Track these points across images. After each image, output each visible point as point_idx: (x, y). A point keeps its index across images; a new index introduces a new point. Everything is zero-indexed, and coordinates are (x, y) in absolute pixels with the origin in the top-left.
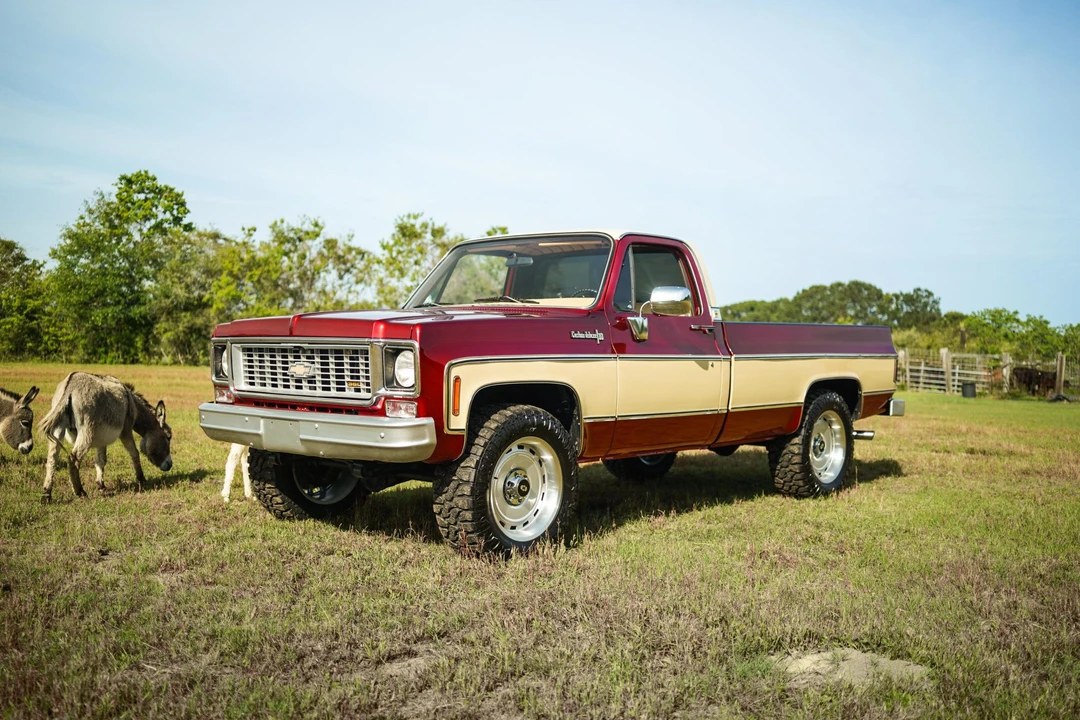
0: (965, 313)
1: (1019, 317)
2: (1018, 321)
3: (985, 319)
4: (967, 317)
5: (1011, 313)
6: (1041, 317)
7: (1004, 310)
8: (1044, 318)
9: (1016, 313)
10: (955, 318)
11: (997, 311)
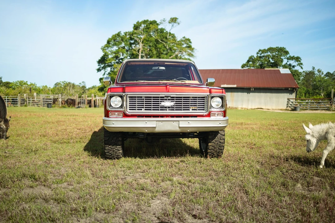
0: (10, 82)
1: (28, 83)
2: (27, 84)
3: (17, 84)
4: (11, 83)
5: (25, 82)
6: (35, 83)
7: (23, 81)
8: (36, 84)
9: (27, 82)
10: (8, 83)
11: (21, 81)
